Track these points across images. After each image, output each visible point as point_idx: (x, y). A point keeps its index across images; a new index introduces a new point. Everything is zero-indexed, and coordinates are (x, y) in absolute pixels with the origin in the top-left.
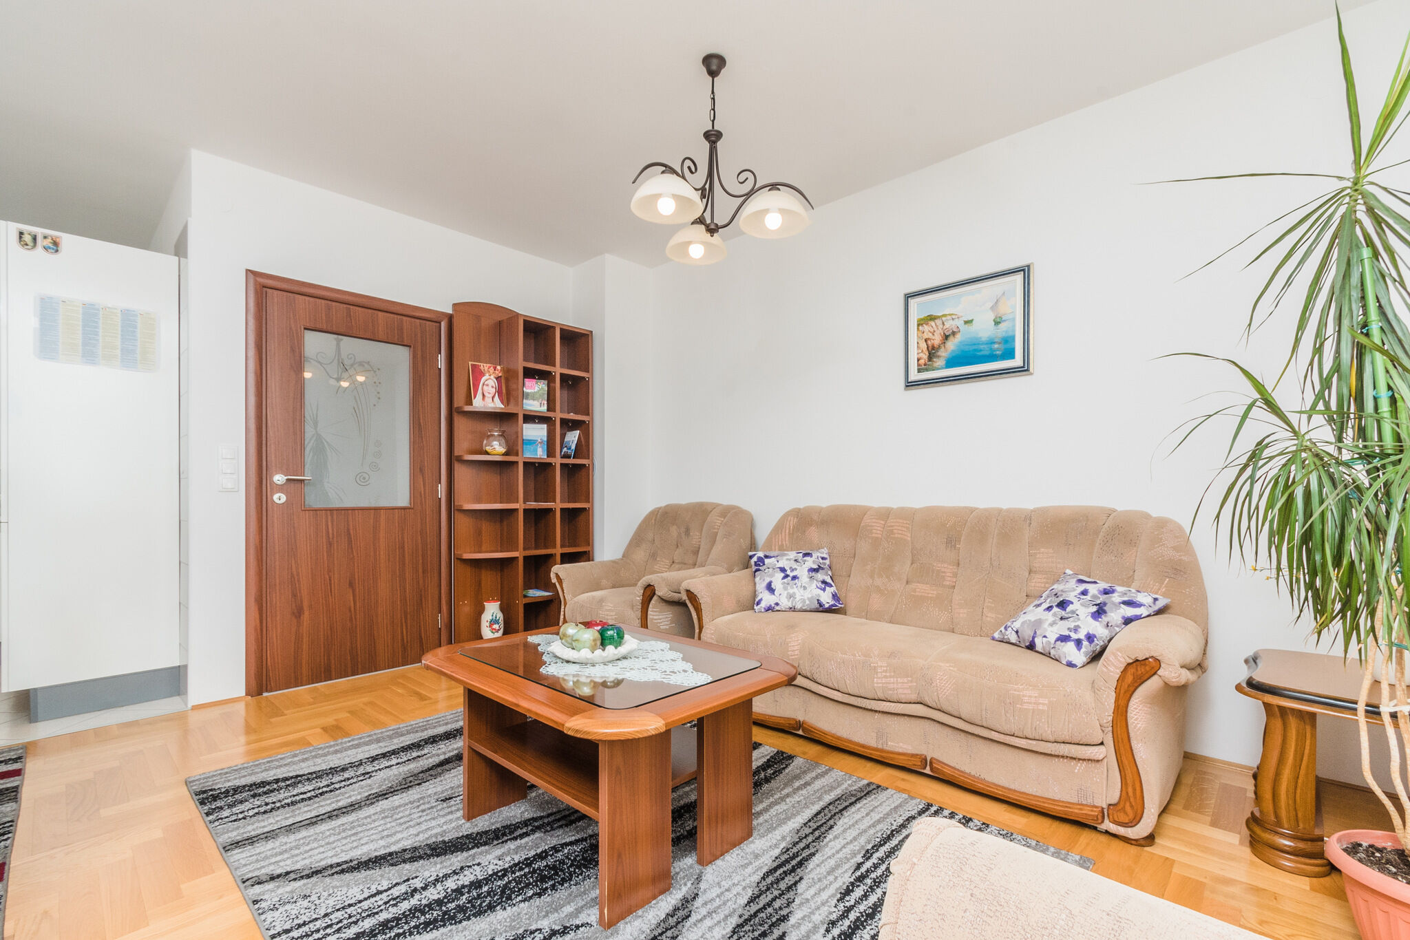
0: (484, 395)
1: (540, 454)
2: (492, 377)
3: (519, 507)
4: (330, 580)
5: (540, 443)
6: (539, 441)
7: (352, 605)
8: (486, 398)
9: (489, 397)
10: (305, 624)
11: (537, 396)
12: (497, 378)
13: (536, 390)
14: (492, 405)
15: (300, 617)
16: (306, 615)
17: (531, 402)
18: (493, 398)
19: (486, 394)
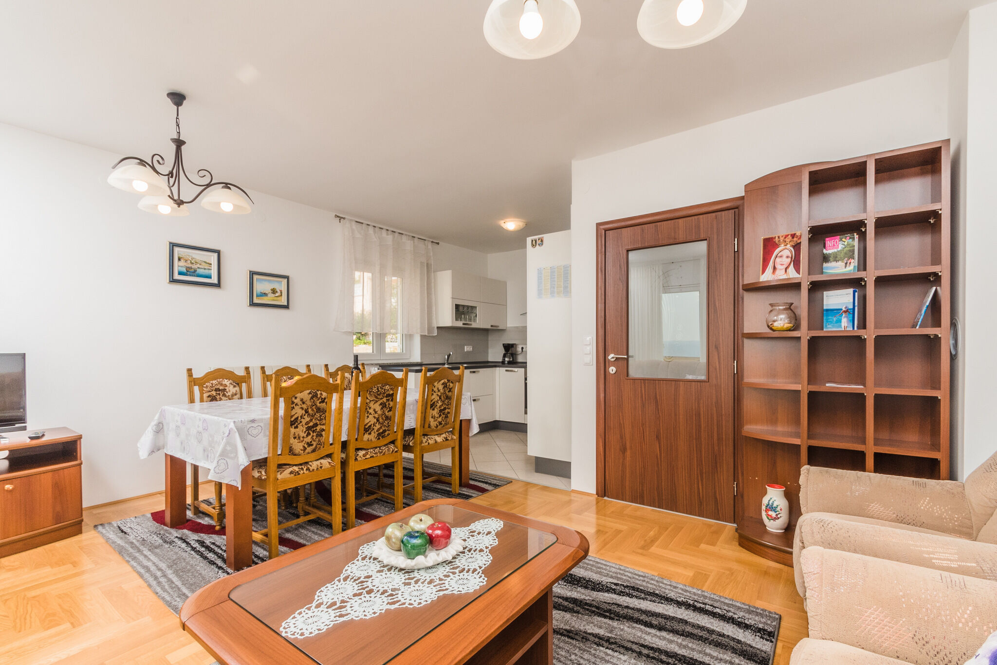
0: (775, 268)
1: (844, 325)
2: (788, 246)
3: (800, 389)
4: (643, 432)
5: (845, 312)
6: (844, 309)
7: (659, 454)
8: (777, 272)
9: (781, 269)
10: (627, 459)
11: (842, 255)
12: (794, 247)
13: (839, 249)
14: (785, 277)
15: (625, 452)
16: (628, 453)
17: (832, 264)
18: (786, 269)
19: (778, 266)
